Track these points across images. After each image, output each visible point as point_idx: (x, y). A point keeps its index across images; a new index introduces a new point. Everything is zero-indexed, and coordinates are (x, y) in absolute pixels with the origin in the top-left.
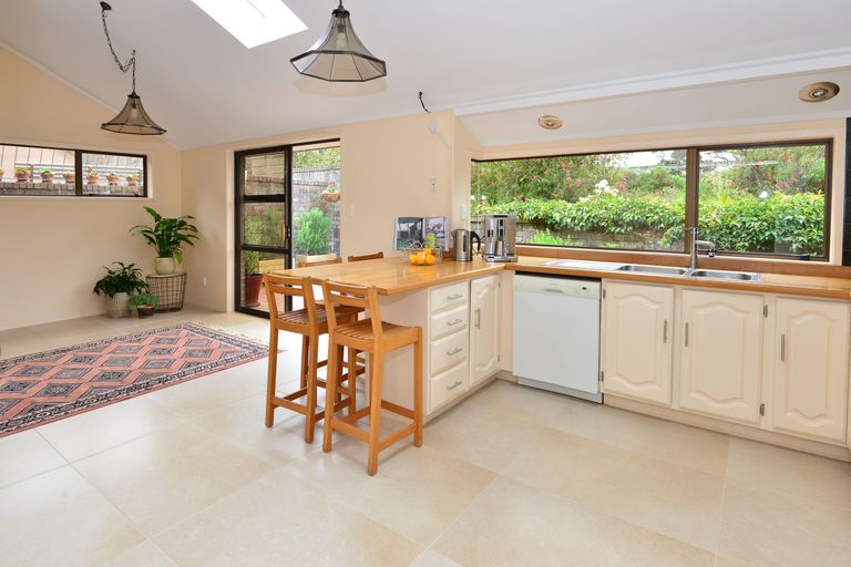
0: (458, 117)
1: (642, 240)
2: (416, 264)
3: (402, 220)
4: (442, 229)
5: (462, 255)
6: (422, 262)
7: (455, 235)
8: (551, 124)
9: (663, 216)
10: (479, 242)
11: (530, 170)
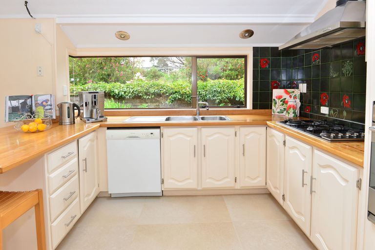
0: (58, 24)
1: (158, 101)
2: (29, 132)
3: (12, 98)
4: (49, 103)
5: (67, 120)
6: (35, 129)
7: (61, 107)
8: (123, 36)
9: (168, 90)
10: (79, 109)
11: (95, 67)
